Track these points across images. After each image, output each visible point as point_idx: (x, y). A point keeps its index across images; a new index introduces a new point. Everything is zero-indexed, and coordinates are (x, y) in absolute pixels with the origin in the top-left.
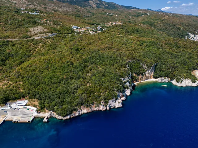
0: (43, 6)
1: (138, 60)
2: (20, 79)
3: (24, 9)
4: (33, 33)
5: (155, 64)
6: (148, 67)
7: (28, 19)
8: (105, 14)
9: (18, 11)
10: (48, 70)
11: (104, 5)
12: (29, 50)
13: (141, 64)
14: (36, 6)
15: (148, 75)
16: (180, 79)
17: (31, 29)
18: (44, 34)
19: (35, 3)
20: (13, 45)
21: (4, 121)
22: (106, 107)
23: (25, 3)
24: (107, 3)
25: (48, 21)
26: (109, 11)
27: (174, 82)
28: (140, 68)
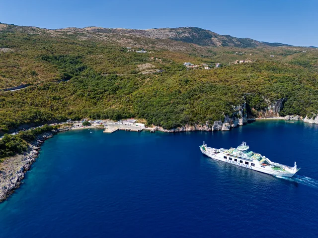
0: (151, 45)
1: (260, 94)
2: (130, 103)
3: (130, 48)
4: (141, 69)
5: (282, 98)
6: (272, 101)
7: (135, 57)
8: (234, 52)
9: (124, 50)
10: (156, 96)
11: (233, 42)
12: (136, 83)
13: (263, 97)
14: (142, 46)
15: (271, 111)
16: (313, 114)
17: (139, 66)
18: (152, 70)
19: (142, 42)
20: (122, 79)
21: (118, 129)
22: (211, 127)
23: (131, 42)
24: (239, 40)
25: (157, 59)
26: (240, 49)
27: (306, 120)
28: (261, 101)
